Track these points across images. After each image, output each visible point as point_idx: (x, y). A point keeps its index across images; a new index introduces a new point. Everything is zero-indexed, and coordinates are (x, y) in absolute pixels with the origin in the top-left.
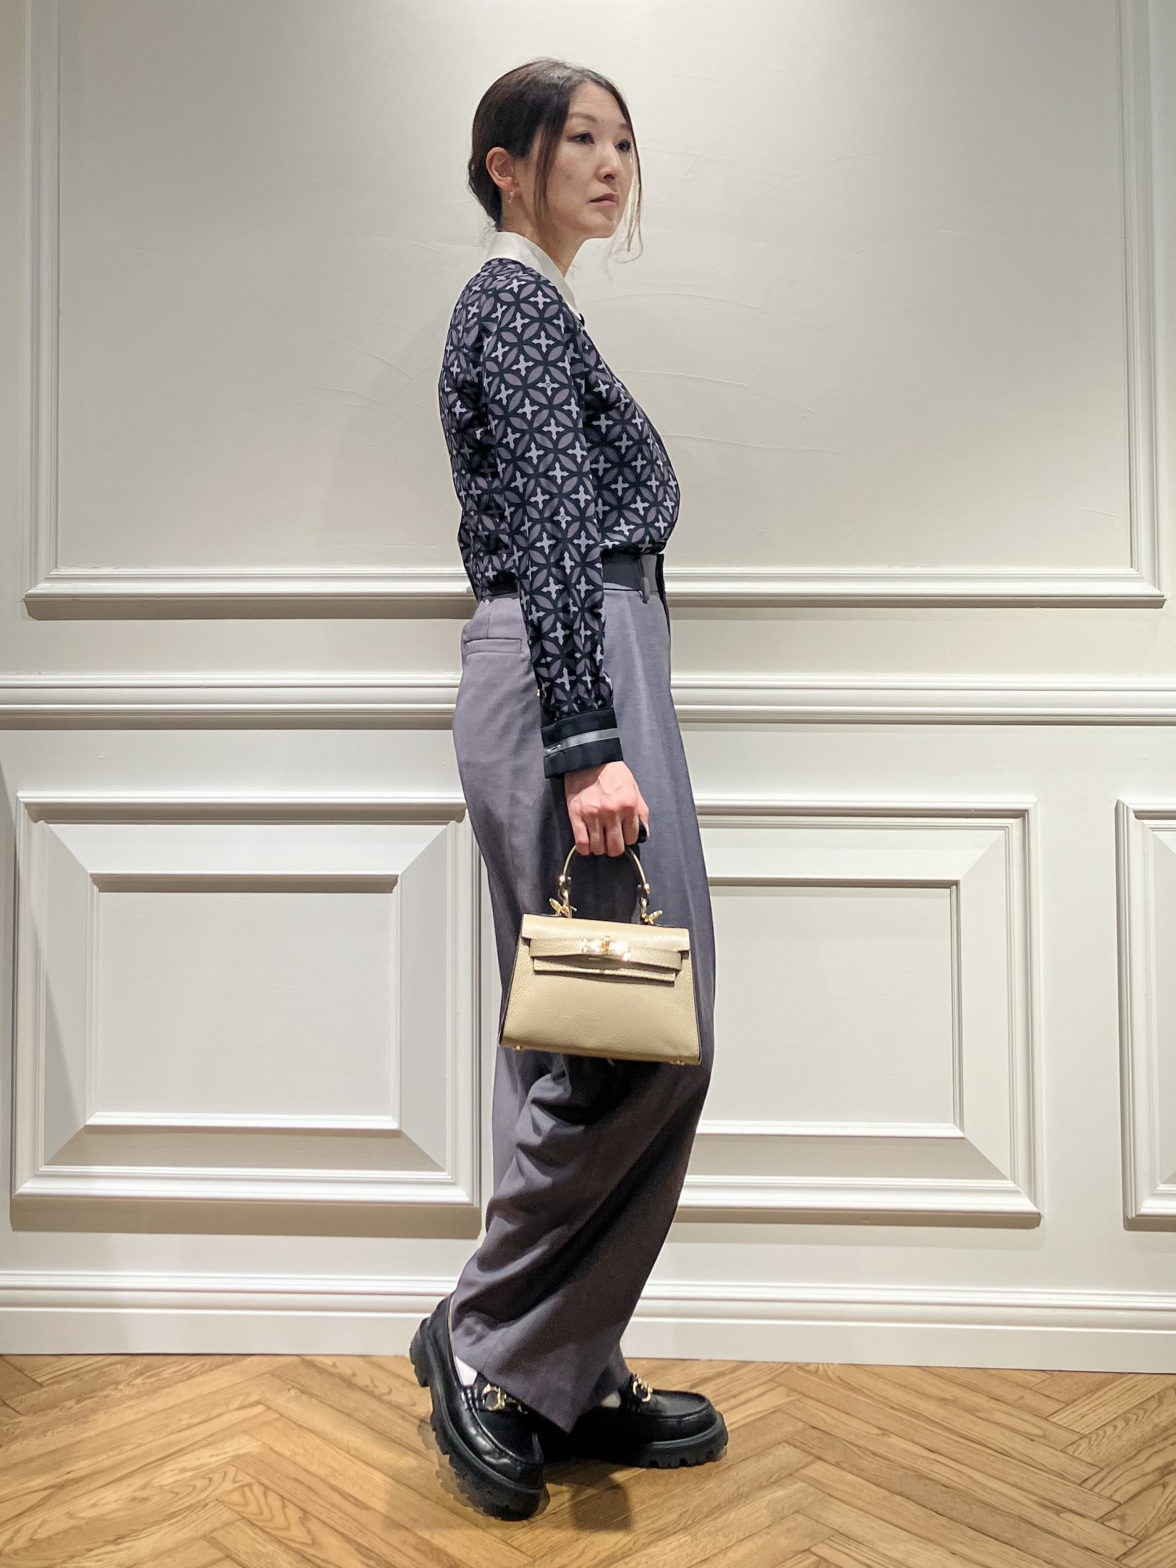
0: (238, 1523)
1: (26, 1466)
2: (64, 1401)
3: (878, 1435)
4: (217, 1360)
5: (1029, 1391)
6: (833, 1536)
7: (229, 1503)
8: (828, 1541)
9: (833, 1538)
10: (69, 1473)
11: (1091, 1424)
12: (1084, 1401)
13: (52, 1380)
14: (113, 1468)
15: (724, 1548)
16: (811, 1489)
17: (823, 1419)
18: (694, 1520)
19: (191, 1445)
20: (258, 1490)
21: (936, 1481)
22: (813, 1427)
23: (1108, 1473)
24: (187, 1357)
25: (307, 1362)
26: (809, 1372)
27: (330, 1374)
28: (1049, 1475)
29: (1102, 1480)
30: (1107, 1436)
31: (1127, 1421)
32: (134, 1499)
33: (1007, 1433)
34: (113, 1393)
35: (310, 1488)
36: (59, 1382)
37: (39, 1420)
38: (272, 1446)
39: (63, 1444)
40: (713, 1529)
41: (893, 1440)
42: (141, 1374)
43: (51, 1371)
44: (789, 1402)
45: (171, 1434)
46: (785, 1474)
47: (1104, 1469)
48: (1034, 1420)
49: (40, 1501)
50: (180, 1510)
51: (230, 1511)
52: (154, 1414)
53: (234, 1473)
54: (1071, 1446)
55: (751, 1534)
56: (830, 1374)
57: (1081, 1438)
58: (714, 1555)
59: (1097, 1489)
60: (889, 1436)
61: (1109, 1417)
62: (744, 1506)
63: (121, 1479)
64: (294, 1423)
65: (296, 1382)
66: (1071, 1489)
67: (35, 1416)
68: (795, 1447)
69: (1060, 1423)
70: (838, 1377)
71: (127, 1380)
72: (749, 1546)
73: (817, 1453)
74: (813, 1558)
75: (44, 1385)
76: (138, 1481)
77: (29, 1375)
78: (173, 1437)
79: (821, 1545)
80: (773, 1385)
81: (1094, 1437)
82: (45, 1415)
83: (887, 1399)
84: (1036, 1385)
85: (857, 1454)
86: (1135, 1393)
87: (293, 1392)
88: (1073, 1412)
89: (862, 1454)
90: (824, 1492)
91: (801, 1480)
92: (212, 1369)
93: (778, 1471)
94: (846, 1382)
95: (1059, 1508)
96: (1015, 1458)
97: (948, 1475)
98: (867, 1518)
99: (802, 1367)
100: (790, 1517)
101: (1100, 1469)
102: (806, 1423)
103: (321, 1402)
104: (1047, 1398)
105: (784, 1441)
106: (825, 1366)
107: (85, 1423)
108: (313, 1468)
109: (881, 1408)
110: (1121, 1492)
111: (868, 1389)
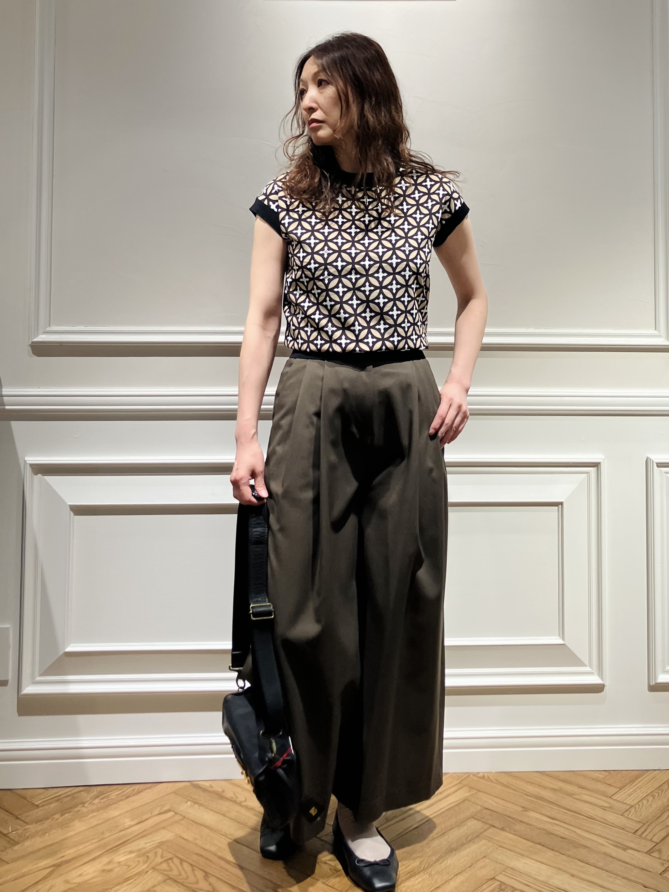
0: (167, 881)
1: (35, 854)
2: (53, 815)
3: (522, 811)
4: (141, 786)
5: (599, 783)
6: (506, 869)
7: (162, 871)
8: (503, 872)
9: (505, 871)
10: (62, 857)
11: (635, 799)
12: (629, 787)
13: (44, 803)
14: (89, 853)
15: (447, 880)
16: (491, 844)
17: (492, 804)
18: (429, 864)
19: (133, 837)
20: (176, 861)
21: (556, 835)
22: (486, 809)
23: (648, 826)
24: (123, 785)
25: (194, 785)
26: (480, 777)
27: (208, 791)
28: (618, 829)
29: (646, 830)
30: (644, 806)
31: (653, 796)
32: (104, 871)
33: (591, 806)
34: (83, 809)
35: (207, 859)
36: (48, 804)
37: (39, 827)
38: (181, 835)
39: (57, 840)
40: (440, 869)
41: (532, 814)
42: (97, 797)
43: (44, 797)
44: (472, 794)
45: (121, 831)
46: (475, 836)
47: (646, 823)
48: (605, 799)
49: (47, 874)
50: (132, 876)
51: (162, 875)
52: (108, 820)
53: (161, 852)
54: (626, 812)
55: (461, 871)
56: (491, 777)
57: (631, 808)
58: (443, 884)
59: (644, 835)
60: (528, 811)
61: (644, 794)
62: (455, 855)
63: (94, 859)
64: (192, 821)
65: (191, 798)
66: (629, 836)
67: (38, 824)
68: (478, 820)
69: (619, 799)
70: (496, 780)
71: (89, 800)
72: (460, 878)
73: (491, 823)
74: (498, 883)
75: (40, 806)
76: (105, 860)
77: (30, 800)
78: (122, 833)
79: (500, 875)
80: (460, 786)
81: (637, 806)
82: (44, 823)
83: (524, 791)
84: (602, 779)
85: (512, 822)
86: (655, 781)
87: (189, 803)
88: (625, 793)
89: (515, 822)
90: (498, 845)
91: (484, 839)
92: (139, 792)
93: (470, 835)
94: (501, 782)
95: (624, 847)
96: (598, 821)
97: (563, 832)
98: (523, 858)
99: (475, 774)
100: (482, 860)
101: (643, 824)
102: (482, 806)
103: (206, 808)
104: (609, 786)
105: (472, 817)
106: (488, 774)
107: (68, 827)
108: (207, 847)
109: (522, 796)
110: (656, 837)
111: (513, 786)
